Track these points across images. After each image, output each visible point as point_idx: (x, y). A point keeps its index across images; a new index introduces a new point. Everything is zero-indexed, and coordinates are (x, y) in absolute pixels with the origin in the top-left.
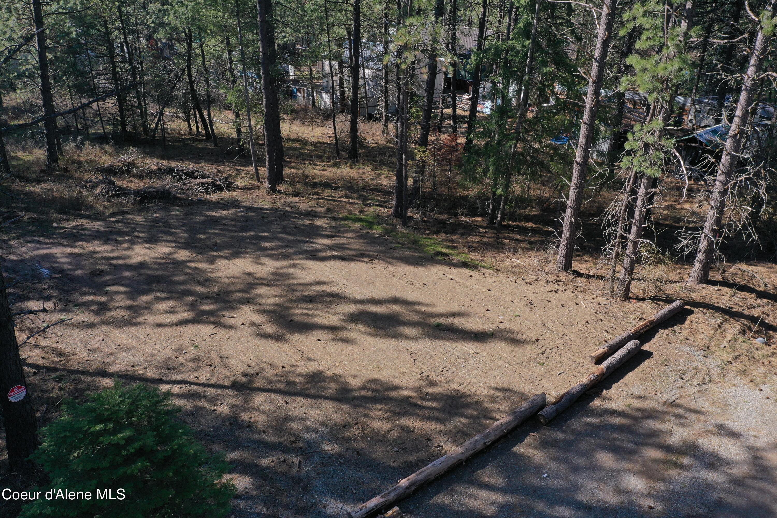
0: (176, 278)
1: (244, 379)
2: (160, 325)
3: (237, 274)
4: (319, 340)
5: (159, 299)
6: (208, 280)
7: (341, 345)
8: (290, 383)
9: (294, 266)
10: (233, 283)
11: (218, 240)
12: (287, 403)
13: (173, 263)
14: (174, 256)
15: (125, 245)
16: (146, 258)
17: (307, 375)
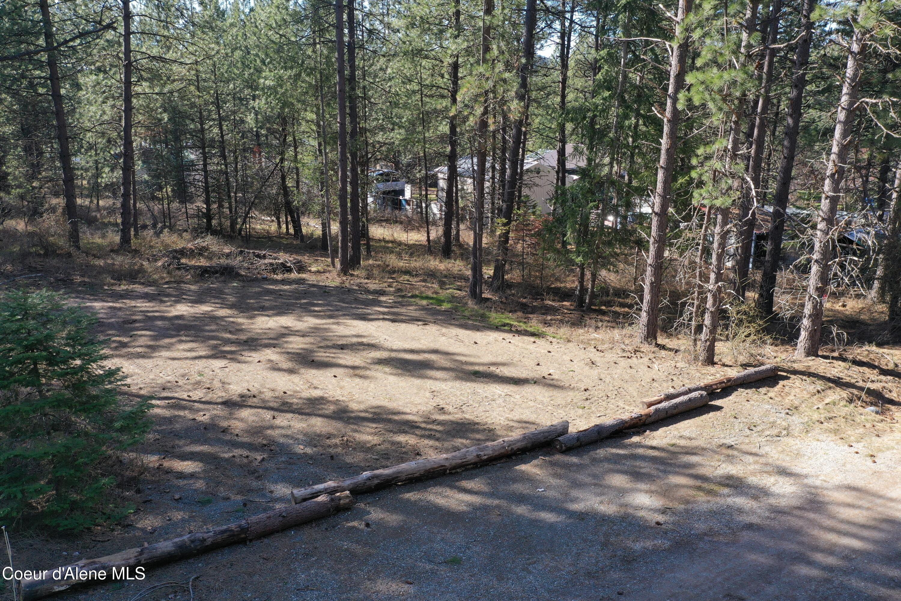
0: (207, 328)
1: (239, 399)
2: (174, 359)
3: (273, 327)
4: (335, 376)
5: (181, 341)
6: (241, 330)
7: (357, 380)
8: (284, 403)
9: (338, 324)
10: (265, 333)
11: (267, 304)
12: (274, 418)
13: (210, 318)
14: (215, 313)
15: (168, 304)
16: (185, 313)
17: (309, 399)
